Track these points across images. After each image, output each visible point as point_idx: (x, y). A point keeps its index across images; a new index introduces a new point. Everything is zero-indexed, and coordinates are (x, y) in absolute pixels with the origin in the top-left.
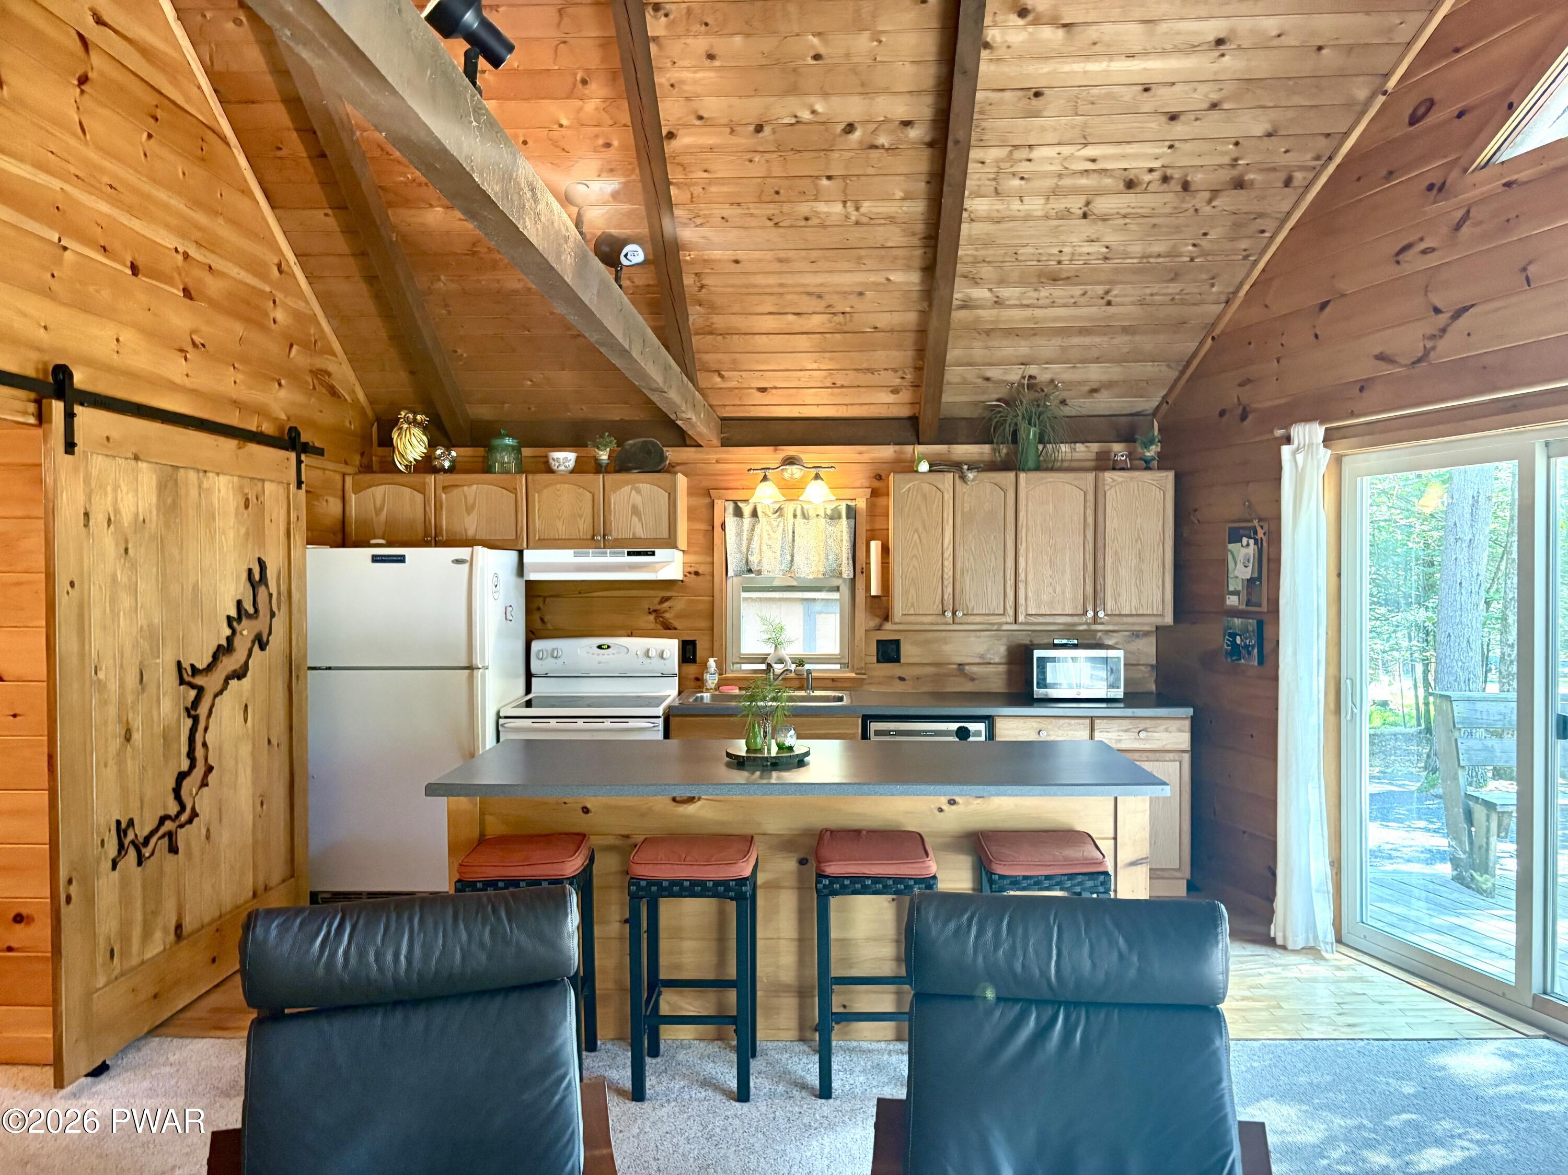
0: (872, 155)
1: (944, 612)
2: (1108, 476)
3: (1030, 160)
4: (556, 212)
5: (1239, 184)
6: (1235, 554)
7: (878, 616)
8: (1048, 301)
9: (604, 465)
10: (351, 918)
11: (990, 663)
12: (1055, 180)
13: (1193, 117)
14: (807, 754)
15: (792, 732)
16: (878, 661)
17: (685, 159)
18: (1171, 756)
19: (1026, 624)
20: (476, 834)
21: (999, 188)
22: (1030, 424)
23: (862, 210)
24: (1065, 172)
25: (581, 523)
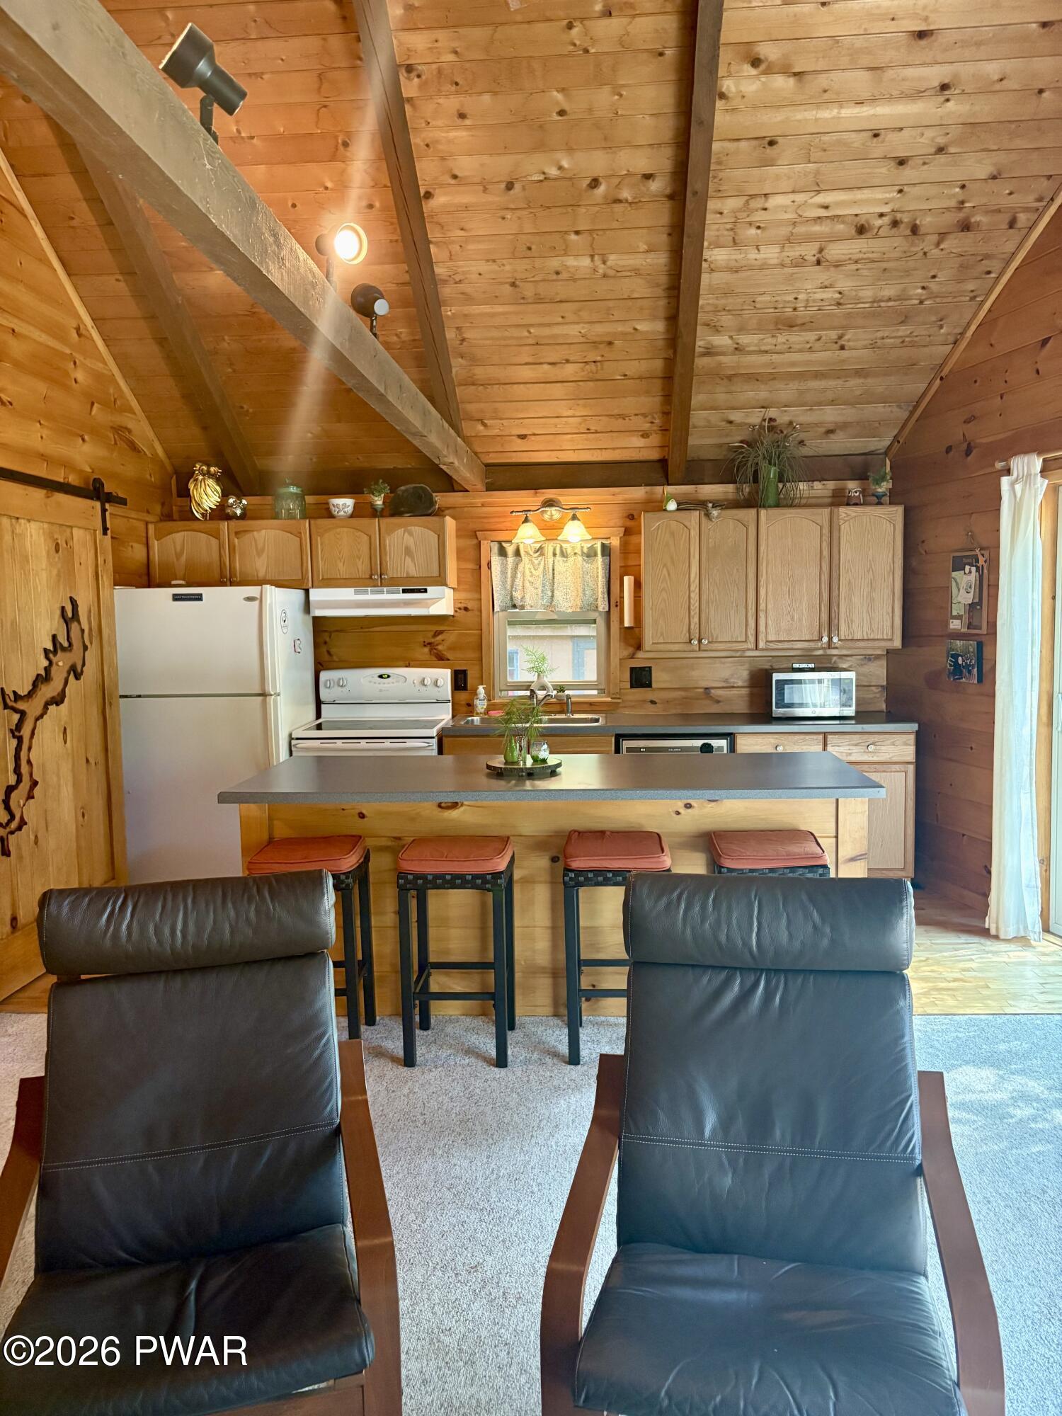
0: (616, 210)
1: (690, 640)
2: (843, 511)
3: (765, 209)
4: (301, 258)
5: (966, 227)
6: (958, 580)
7: (631, 646)
8: (785, 346)
9: (379, 510)
10: (132, 897)
11: (733, 687)
12: (790, 228)
13: (921, 162)
14: (559, 765)
15: (545, 746)
16: (632, 687)
17: (443, 219)
18: (897, 767)
19: (766, 649)
20: (265, 837)
21: (736, 238)
22: (770, 464)
23: (609, 263)
24: (798, 220)
25: (359, 563)
